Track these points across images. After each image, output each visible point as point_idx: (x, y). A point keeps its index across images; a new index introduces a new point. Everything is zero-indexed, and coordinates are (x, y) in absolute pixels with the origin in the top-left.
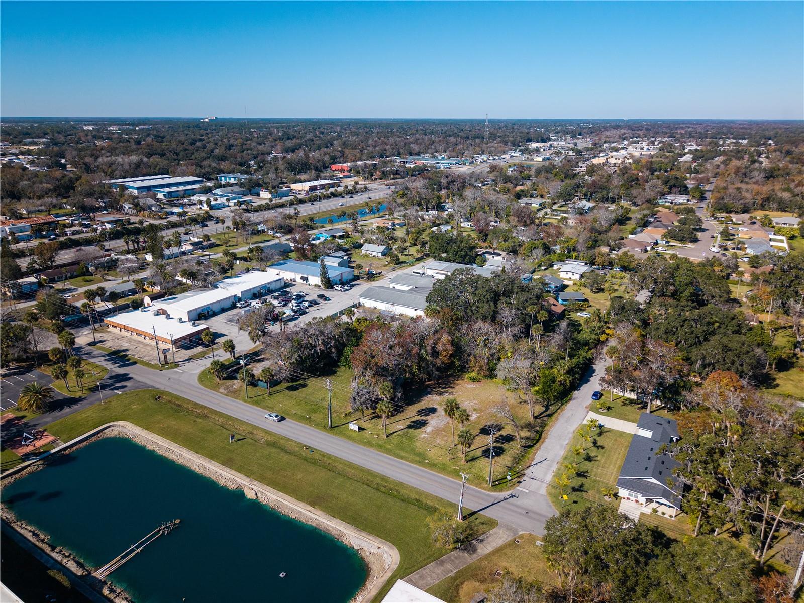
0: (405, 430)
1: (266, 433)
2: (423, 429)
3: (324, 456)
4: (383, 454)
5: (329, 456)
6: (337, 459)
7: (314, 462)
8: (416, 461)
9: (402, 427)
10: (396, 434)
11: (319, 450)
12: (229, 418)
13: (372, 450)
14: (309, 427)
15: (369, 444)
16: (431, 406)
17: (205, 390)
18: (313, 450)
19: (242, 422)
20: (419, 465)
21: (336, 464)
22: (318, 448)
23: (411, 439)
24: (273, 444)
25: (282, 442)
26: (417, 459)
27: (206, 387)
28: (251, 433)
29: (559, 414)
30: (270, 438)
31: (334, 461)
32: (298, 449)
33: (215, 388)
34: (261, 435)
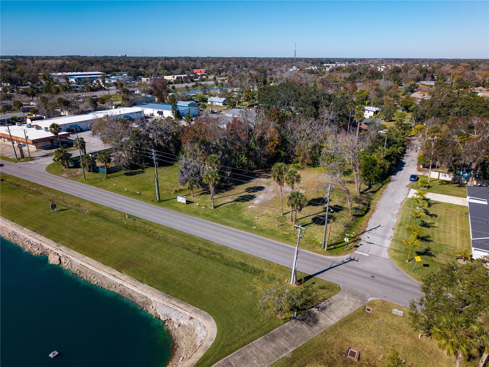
0: (233, 203)
1: (93, 205)
2: (251, 201)
3: (146, 224)
4: (209, 222)
5: (151, 224)
6: (159, 226)
7: (134, 229)
8: (243, 227)
9: (230, 200)
10: (224, 205)
11: (141, 219)
12: (61, 193)
13: (198, 218)
14: (138, 201)
15: (196, 213)
16: (259, 185)
17: (48, 175)
18: (135, 218)
19: (71, 197)
20: (246, 231)
21: (157, 231)
22: (141, 217)
23: (238, 209)
24: (97, 214)
25: (106, 212)
26: (245, 225)
27: (50, 173)
28: (78, 205)
29: (383, 191)
30: (95, 209)
31: (156, 228)
32: (119, 218)
33: (59, 173)
34: (87, 206)
